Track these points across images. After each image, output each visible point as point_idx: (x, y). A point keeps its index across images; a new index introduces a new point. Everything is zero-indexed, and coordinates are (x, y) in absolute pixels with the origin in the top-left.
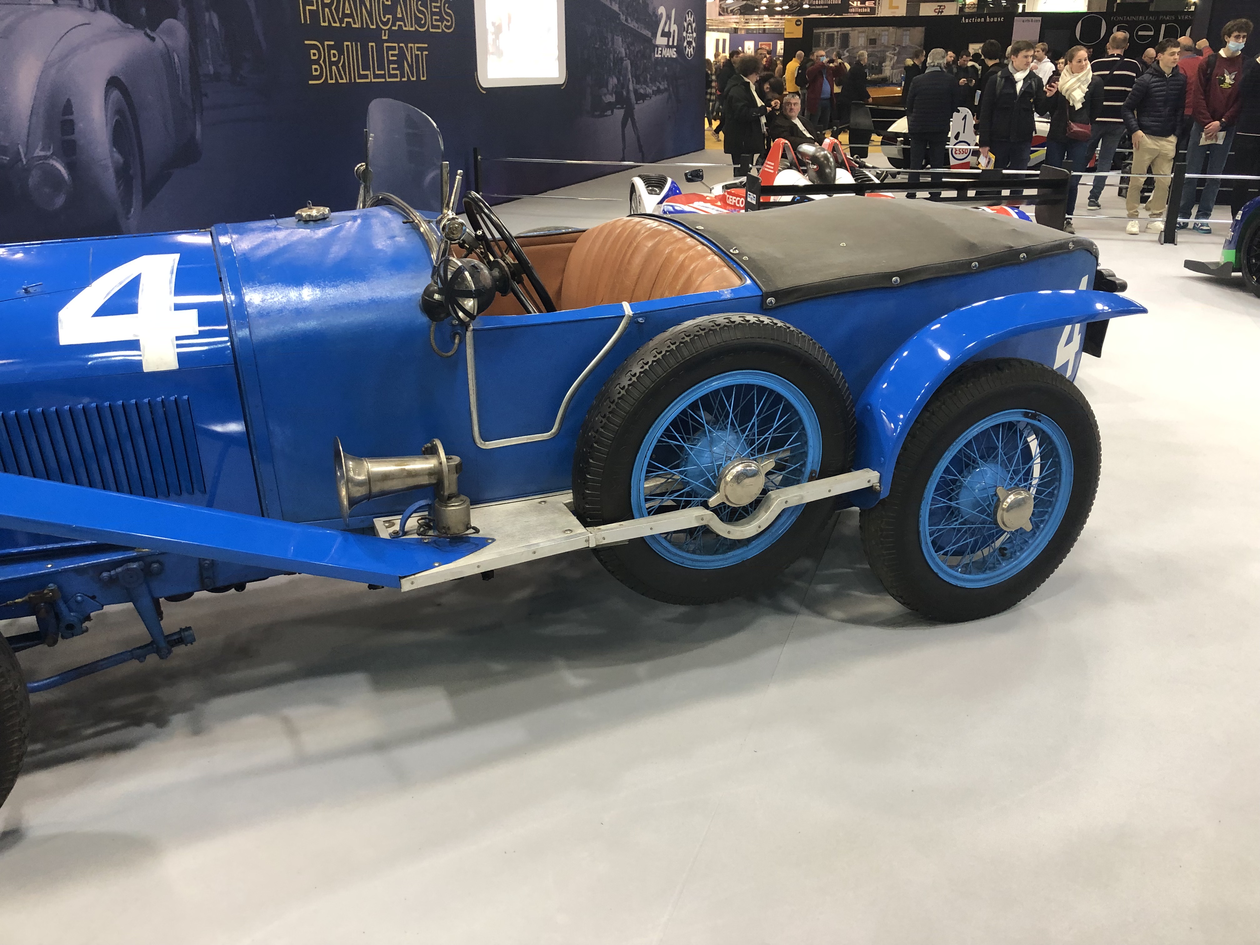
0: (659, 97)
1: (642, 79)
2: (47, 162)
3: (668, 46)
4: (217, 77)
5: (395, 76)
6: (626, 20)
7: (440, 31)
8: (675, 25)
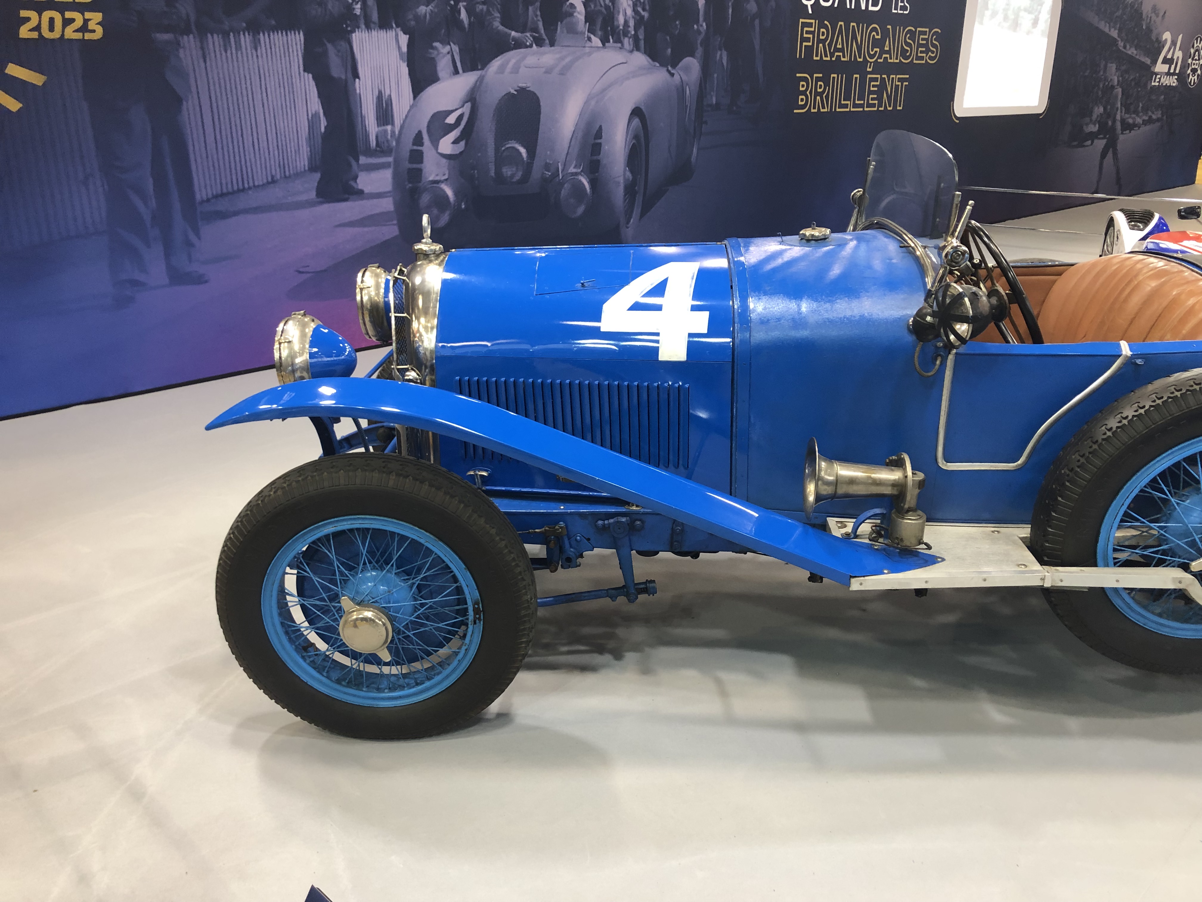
0: (1148, 128)
1: (1132, 108)
2: (576, 177)
3: (1168, 74)
4: (717, 107)
5: (873, 105)
6: (1125, 47)
7: (924, 62)
8: (1181, 52)
